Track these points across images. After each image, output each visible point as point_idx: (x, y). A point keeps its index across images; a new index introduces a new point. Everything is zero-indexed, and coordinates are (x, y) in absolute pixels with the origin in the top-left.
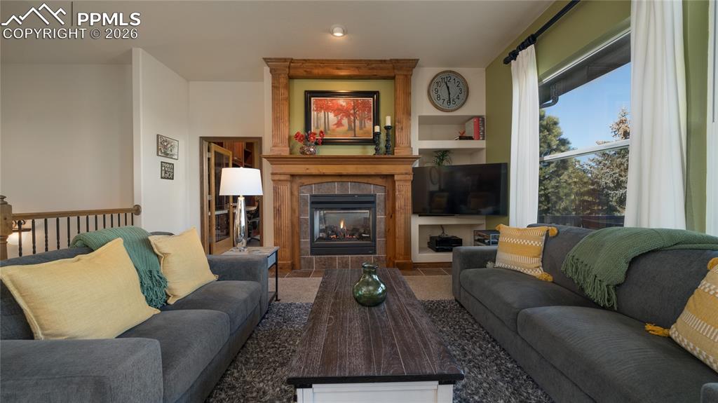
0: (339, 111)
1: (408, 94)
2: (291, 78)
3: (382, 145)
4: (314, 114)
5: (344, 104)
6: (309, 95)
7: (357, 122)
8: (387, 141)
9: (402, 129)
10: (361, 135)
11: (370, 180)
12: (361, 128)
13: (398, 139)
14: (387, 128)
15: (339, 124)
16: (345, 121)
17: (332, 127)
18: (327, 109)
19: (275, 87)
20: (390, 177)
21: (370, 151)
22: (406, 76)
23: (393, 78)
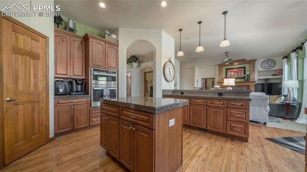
0: (234, 72)
1: (254, 67)
2: (223, 66)
3: (246, 78)
4: (228, 73)
5: (236, 70)
6: (227, 69)
7: (239, 74)
8: (248, 78)
9: (252, 75)
10: (240, 77)
11: (243, 86)
12: (240, 75)
13: (251, 77)
14: (247, 75)
15: (234, 75)
16: (236, 74)
17: (232, 75)
18: (231, 72)
19: (219, 69)
20: (248, 86)
21: (243, 80)
22: (253, 63)
23: (250, 63)
